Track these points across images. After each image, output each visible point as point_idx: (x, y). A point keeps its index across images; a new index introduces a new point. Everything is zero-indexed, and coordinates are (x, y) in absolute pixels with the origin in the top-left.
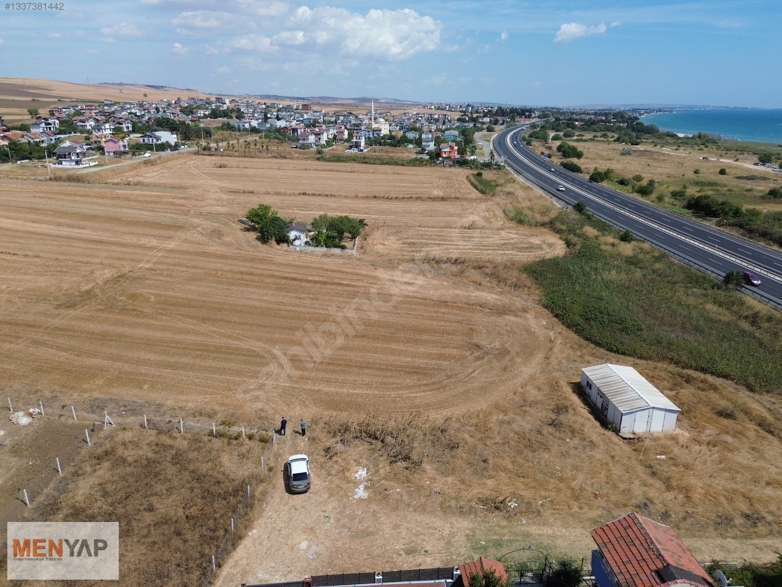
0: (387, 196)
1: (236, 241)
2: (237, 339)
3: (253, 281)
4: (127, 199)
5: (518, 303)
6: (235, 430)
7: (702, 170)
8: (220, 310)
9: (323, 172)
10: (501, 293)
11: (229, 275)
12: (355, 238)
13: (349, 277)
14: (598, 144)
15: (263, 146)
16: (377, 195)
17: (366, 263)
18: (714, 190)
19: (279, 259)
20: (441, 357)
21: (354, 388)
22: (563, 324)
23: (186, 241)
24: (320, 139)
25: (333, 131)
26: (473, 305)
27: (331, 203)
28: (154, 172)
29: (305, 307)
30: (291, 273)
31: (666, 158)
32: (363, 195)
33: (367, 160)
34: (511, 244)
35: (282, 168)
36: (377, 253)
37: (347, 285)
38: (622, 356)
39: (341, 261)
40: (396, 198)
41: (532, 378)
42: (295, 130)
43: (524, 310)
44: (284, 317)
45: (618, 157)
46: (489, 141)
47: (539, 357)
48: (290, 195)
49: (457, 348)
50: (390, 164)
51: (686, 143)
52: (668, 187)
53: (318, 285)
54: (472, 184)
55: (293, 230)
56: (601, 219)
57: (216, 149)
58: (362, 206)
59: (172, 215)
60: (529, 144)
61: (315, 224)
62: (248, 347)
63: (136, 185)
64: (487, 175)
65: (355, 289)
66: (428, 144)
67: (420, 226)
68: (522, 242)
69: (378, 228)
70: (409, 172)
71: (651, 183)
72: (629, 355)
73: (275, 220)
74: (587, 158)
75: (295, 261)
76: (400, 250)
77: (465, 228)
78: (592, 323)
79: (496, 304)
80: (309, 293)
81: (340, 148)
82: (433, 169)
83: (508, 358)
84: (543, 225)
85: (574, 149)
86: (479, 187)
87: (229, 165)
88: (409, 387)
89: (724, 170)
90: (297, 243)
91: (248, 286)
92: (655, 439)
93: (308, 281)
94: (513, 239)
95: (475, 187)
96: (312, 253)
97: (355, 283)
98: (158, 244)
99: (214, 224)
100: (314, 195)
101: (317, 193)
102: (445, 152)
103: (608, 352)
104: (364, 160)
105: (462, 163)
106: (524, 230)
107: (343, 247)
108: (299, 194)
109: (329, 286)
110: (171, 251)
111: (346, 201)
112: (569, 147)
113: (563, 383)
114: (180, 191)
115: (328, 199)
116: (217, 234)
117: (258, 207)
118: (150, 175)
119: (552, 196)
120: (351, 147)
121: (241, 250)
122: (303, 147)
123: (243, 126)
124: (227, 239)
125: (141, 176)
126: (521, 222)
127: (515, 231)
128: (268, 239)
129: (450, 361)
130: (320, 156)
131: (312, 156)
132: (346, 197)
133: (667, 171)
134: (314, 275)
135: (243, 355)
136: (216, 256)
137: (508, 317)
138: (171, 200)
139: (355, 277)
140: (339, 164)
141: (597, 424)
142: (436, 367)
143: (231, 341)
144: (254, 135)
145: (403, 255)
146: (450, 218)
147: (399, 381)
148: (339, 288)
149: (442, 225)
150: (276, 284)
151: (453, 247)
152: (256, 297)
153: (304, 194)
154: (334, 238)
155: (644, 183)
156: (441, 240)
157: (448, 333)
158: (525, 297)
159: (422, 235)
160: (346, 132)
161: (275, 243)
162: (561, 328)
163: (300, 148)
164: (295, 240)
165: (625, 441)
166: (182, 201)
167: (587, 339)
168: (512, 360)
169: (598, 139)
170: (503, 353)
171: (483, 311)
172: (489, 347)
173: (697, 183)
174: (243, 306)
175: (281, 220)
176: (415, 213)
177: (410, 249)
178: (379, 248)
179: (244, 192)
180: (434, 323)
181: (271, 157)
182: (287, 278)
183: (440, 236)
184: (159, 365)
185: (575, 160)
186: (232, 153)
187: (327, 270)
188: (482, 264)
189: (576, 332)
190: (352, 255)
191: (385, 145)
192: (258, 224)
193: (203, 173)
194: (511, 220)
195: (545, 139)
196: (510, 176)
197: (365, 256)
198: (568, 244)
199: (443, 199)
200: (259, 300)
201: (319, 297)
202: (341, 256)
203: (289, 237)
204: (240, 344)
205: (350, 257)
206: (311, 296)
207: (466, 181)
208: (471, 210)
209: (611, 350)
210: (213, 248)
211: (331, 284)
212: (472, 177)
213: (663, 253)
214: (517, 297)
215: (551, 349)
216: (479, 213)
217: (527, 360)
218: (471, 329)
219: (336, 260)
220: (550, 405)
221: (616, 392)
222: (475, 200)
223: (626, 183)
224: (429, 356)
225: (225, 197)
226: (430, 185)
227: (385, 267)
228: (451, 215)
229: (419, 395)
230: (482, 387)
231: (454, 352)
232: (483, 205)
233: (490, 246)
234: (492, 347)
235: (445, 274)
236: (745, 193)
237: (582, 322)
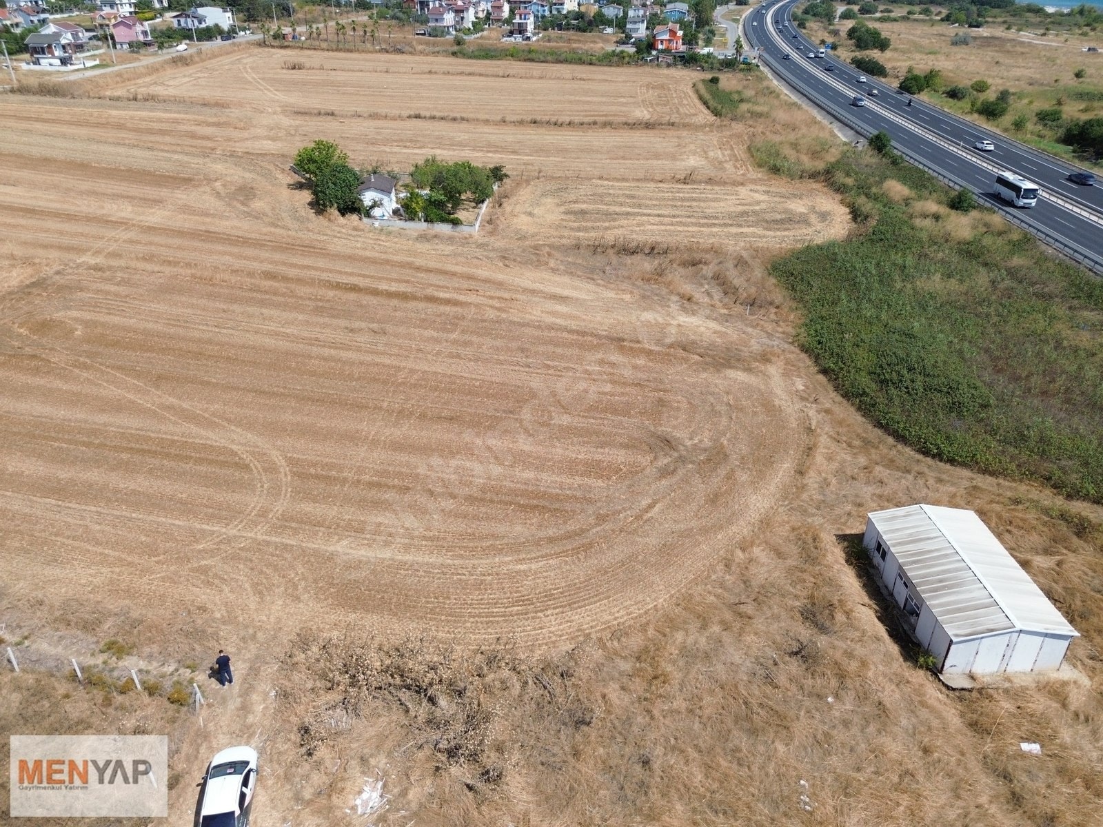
0: (553, 119)
1: (273, 209)
2: (211, 425)
3: (275, 293)
4: (120, 126)
5: (756, 341)
7: (1089, 72)
8: (198, 355)
9: (459, 77)
10: (726, 319)
11: (234, 279)
12: (483, 201)
13: (455, 283)
14: (915, 24)
15: (365, 32)
16: (538, 118)
17: (492, 255)
19: (338, 246)
20: (594, 469)
21: (406, 549)
22: (837, 388)
23: (186, 209)
24: (462, 18)
25: (484, 6)
26: (670, 345)
27: (460, 133)
28: (185, 76)
29: (359, 350)
30: (352, 274)
31: (1027, 50)
32: (515, 118)
33: (534, 55)
34: (755, 212)
35: (392, 69)
36: (517, 232)
37: (447, 302)
38: (948, 466)
39: (448, 249)
40: (570, 123)
41: (766, 523)
42: (424, 4)
43: (765, 358)
44: (313, 374)
45: (947, 49)
47: (784, 468)
48: (394, 119)
49: (626, 446)
50: (570, 63)
51: (1059, 24)
52: (1031, 102)
53: (395, 302)
54: (701, 98)
55: (368, 188)
56: (916, 164)
57: (293, 37)
58: (510, 138)
59: (180, 157)
60: (802, 25)
61: (418, 175)
62: (224, 443)
63: (146, 100)
64: (729, 81)
65: (459, 310)
66: (637, 26)
67: (601, 178)
68: (774, 210)
69: (528, 182)
70: (600, 77)
71: (1004, 96)
72: (963, 465)
73: (344, 169)
74: (895, 50)
75: (366, 249)
76: (559, 227)
77: (678, 181)
78: (893, 391)
79: (713, 344)
80: (372, 320)
81: (493, 34)
82: (640, 70)
83: (722, 471)
84: (814, 176)
85: (875, 34)
86: (712, 103)
87: (308, 65)
88: (516, 547)
90: (377, 212)
91: (262, 303)
92: (1016, 694)
93: (375, 292)
94: (758, 203)
95: (705, 103)
96: (401, 234)
97: (462, 298)
98: (131, 216)
99: (247, 175)
100: (433, 118)
101: (438, 114)
102: (662, 41)
103: (920, 457)
104: (530, 56)
105: (689, 60)
106: (780, 185)
107: (456, 223)
108: (409, 117)
109: (411, 305)
110: (150, 229)
111: (486, 129)
112: (868, 31)
113: (828, 539)
114: (214, 110)
115: (456, 126)
116: (246, 193)
118: (178, 83)
119: (833, 120)
120: (511, 33)
121: (277, 226)
122: (434, 33)
124: (258, 205)
125: (162, 84)
126: (775, 170)
127: (764, 188)
128: (325, 206)
129: (609, 478)
130: (458, 48)
131: (443, 49)
132: (487, 122)
133: (1029, 73)
134: (391, 280)
135: (211, 462)
136: (228, 239)
137: (733, 374)
138: (193, 128)
139: (466, 284)
140: (487, 62)
141: (894, 649)
142: (579, 494)
143: (194, 429)
144: (361, 12)
145: (562, 237)
146: (655, 162)
147: (501, 529)
148: (431, 308)
149: (640, 175)
150: (316, 299)
151: (652, 219)
152: (272, 327)
153: (418, 117)
154: (442, 204)
155: (991, 95)
156: (634, 206)
157: (615, 412)
158: (769, 327)
159: (601, 196)
160: (507, 7)
161: (337, 212)
162: (830, 399)
163: (429, 35)
164: (372, 207)
165: (951, 694)
166: (209, 131)
167: (879, 425)
169: (916, 15)
170: (716, 456)
171: (686, 360)
172: (689, 443)
173: (1081, 96)
174: (243, 346)
175: (350, 171)
176: (597, 151)
177: (576, 225)
178: (523, 223)
179: (320, 114)
180: (593, 387)
181: (380, 51)
182: (338, 286)
183: (633, 197)
184: (36, 487)
185: (873, 54)
186: (317, 43)
187: (418, 269)
188: (697, 256)
189: (859, 409)
190: (471, 236)
191: (568, 29)
192: (316, 175)
193: (263, 79)
194: (760, 166)
195: (828, 16)
196: (765, 83)
197: (492, 239)
198: (856, 214)
199: (648, 126)
200: (277, 334)
201: (390, 328)
202: (451, 239)
203: (361, 201)
204: (211, 435)
205: (466, 241)
206: (374, 326)
207: (691, 93)
208: (692, 147)
209: (926, 452)
210: (232, 224)
211: (415, 298)
212: (701, 87)
213: (1025, 235)
214: (754, 327)
215: (810, 450)
216: (706, 152)
217: (760, 477)
218: (660, 400)
219: (441, 247)
220: (797, 597)
221: (941, 581)
222: (702, 127)
223: (960, 95)
224: (571, 467)
225: (286, 121)
226: (631, 100)
227: (524, 263)
228: (657, 156)
229: (533, 566)
230: (665, 545)
231: (620, 456)
232: (714, 137)
233: (716, 218)
234: (695, 445)
235: (629, 278)
237: (872, 387)
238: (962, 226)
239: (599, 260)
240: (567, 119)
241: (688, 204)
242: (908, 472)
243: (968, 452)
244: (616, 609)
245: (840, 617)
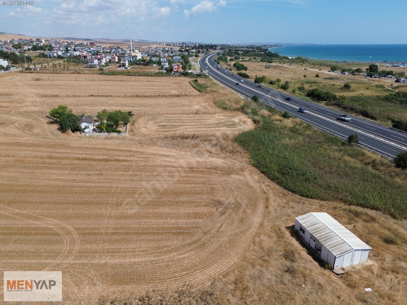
0: (144, 95)
1: (43, 132)
2: (37, 219)
3: (53, 164)
5: (238, 165)
7: (307, 75)
8: (25, 191)
9: (104, 82)
10: (225, 158)
11: (34, 160)
12: (127, 124)
13: (125, 153)
14: (252, 62)
15: (65, 67)
16: (138, 95)
17: (135, 142)
18: (317, 86)
19: (74, 144)
20: (196, 215)
21: (134, 256)
22: (268, 178)
24: (101, 62)
25: (108, 58)
26: (210, 169)
27: (110, 101)
29: (93, 182)
30: (82, 154)
31: (287, 69)
32: (129, 95)
33: (131, 74)
34: (222, 122)
35: (77, 79)
36: (142, 134)
37: (124, 161)
38: (311, 200)
39: (118, 142)
40: (150, 96)
41: (261, 225)
42: (85, 57)
43: (242, 170)
44: (77, 193)
45: (264, 69)
46: (197, 62)
47: (261, 206)
48: (83, 97)
49: (206, 206)
50: (144, 76)
51: (294, 62)
52: (294, 85)
53: (103, 163)
54: (193, 86)
55: (83, 122)
57: (34, 69)
58: (129, 102)
60: (218, 63)
61: (100, 117)
62: (45, 225)
64: (201, 81)
65: (129, 163)
66: (165, 64)
67: (167, 114)
68: (228, 121)
69: (141, 116)
70: (156, 80)
71: (287, 83)
72: (315, 198)
73: (72, 115)
74: (249, 70)
75: (85, 144)
76: (157, 131)
77: (194, 114)
78: (287, 176)
79: (224, 167)
80: (96, 170)
81: (113, 67)
82: (169, 78)
83: (241, 210)
84: (238, 110)
85: (243, 66)
86: (197, 88)
87: (42, 79)
88: (177, 249)
89: (318, 75)
90: (87, 130)
91: (48, 168)
92: (358, 272)
93: (95, 160)
94: (223, 119)
95: (195, 88)
96: (98, 137)
97: (128, 159)
99: (28, 120)
100: (99, 96)
101: (100, 95)
102: (175, 68)
103: (301, 197)
104: (129, 74)
105: (185, 74)
106: (227, 113)
107: (119, 132)
108: (89, 96)
109: (110, 163)
111: (119, 99)
112: (240, 64)
113: (284, 229)
114: (7, 97)
115: (108, 98)
116: (29, 127)
117: (58, 107)
119: (238, 92)
120: (120, 66)
121: (46, 138)
122: (91, 67)
123: (53, 55)
124: (36, 131)
126: (225, 109)
127: (223, 115)
128: (66, 129)
129: (203, 218)
130: (101, 72)
131: (97, 72)
132: (119, 96)
133: (290, 76)
134: (99, 155)
135: (41, 234)
136: (26, 145)
137: (233, 176)
139: (129, 154)
140: (113, 76)
141: (316, 264)
142: (194, 225)
143: (31, 222)
144: (60, 60)
145: (159, 134)
146: (184, 108)
147: (169, 243)
148: (118, 164)
149: (181, 112)
150: (71, 165)
151: (189, 127)
152: (55, 177)
153: (92, 96)
154: (112, 126)
155: (282, 83)
156: (181, 122)
157: (198, 194)
158: (240, 159)
159: (169, 120)
160: (117, 58)
161: (71, 132)
162: (267, 181)
163: (89, 67)
164: (85, 129)
165: (338, 276)
166: (6, 104)
167: (286, 188)
168: (244, 212)
169: (252, 60)
170: (237, 206)
171: (217, 173)
172: (227, 202)
173: (308, 82)
174: (44, 186)
175: (75, 116)
176: (163, 105)
177: (163, 130)
178: (143, 130)
179: (52, 96)
180: (187, 186)
181: (71, 73)
182: (79, 159)
183: (180, 120)
185: (243, 72)
186: (45, 71)
187: (108, 150)
188: (209, 138)
189: (278, 184)
190: (126, 137)
191: (140, 65)
192: (59, 118)
193: (24, 84)
194: (219, 108)
195: (226, 60)
196: (213, 81)
197: (134, 137)
198: (255, 121)
199: (178, 96)
200: (57, 179)
201: (104, 172)
202: (118, 138)
203: (80, 127)
204: (39, 223)
205: (124, 138)
206: (97, 172)
207: (189, 85)
208: (195, 102)
209: (303, 196)
210: (26, 139)
211: (112, 160)
212: (192, 83)
213: (308, 124)
214: (235, 160)
215: (267, 199)
216: (200, 104)
217: (254, 211)
218: (212, 188)
219: (115, 141)
220: (281, 251)
221: (326, 237)
222: (196, 96)
223: (273, 83)
224: (188, 216)
225: (38, 99)
226: (169, 88)
227: (148, 144)
228: (184, 106)
229: (185, 255)
230: (230, 240)
231: (205, 210)
232: (201, 99)
233: (211, 125)
234: (229, 202)
235: (188, 147)
236: (332, 87)
237: (280, 176)
238: (289, 123)
239: (175, 142)
240: (149, 95)
241: (199, 121)
242: (299, 203)
243: (315, 194)
244: (221, 266)
245: (297, 256)
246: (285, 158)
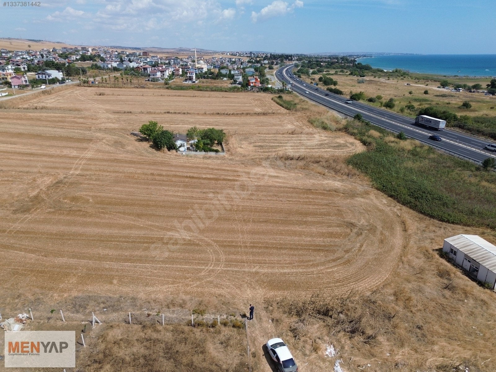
0: (226, 112)
1: (136, 149)
3: (163, 181)
4: (39, 120)
5: (360, 188)
6: (208, 317)
7: (413, 92)
8: (148, 206)
9: (174, 97)
10: (343, 181)
12: (221, 144)
13: (231, 173)
14: (340, 76)
15: (127, 80)
16: (219, 112)
17: (237, 163)
18: (428, 104)
19: (174, 162)
20: (331, 235)
21: (283, 268)
22: (398, 202)
23: (99, 151)
24: (164, 74)
25: (171, 70)
26: (329, 191)
28: (52, 99)
30: (188, 172)
31: (386, 85)
32: (209, 112)
33: (201, 88)
34: (325, 143)
35: (145, 95)
36: (241, 154)
37: (233, 180)
38: (452, 225)
39: (219, 162)
40: (233, 114)
41: (404, 247)
42: (145, 69)
43: (367, 193)
45: (357, 85)
46: (273, 75)
47: (398, 229)
48: (158, 114)
49: (338, 226)
50: (217, 91)
51: (392, 75)
52: (400, 103)
53: (213, 182)
54: (278, 103)
56: (375, 125)
57: (92, 82)
59: (79, 131)
60: (299, 77)
63: (42, 109)
64: (286, 97)
66: (238, 77)
67: (259, 134)
68: (332, 143)
69: (232, 136)
70: (232, 96)
71: (391, 100)
72: (457, 224)
74: (339, 85)
75: (185, 163)
76: (256, 151)
77: (290, 134)
78: (420, 200)
79: (345, 189)
80: (210, 189)
81: (178, 80)
82: (247, 94)
83: (378, 232)
84: (340, 130)
85: (331, 80)
86: (284, 105)
87: (106, 93)
88: (323, 264)
89: (427, 91)
90: (182, 149)
91: (161, 185)
94: (325, 140)
95: (281, 105)
97: (238, 179)
98: (78, 155)
99: (114, 137)
100: (175, 113)
101: (177, 112)
102: (252, 83)
103: (441, 222)
104: (199, 89)
105: (266, 90)
106: (329, 134)
107: (216, 151)
108: (165, 113)
109: (219, 182)
110: (90, 159)
111: (199, 117)
112: (327, 78)
113: (431, 251)
114: (76, 112)
115: (186, 116)
116: (119, 144)
118: (50, 101)
120: (186, 80)
121: (143, 156)
122: (154, 80)
123: (107, 66)
124: (129, 148)
125: (43, 102)
126: (325, 128)
127: (324, 135)
128: (161, 147)
129: (340, 238)
130: (167, 85)
131: (161, 86)
132: (198, 114)
133: (392, 92)
134: (205, 174)
136: (126, 162)
137: (358, 199)
138: (72, 120)
139: (235, 174)
140: (182, 91)
141: (474, 283)
142: (332, 244)
144: (116, 72)
145: (260, 155)
146: (276, 127)
147: (312, 258)
148: (229, 183)
149: (273, 132)
150: (182, 182)
151: (290, 148)
152: (171, 193)
153: (168, 113)
154: (208, 144)
155: (384, 101)
156: (279, 143)
157: (325, 215)
158: (360, 183)
159: (264, 140)
160: (181, 70)
161: (166, 150)
162: (399, 206)
163: (151, 81)
164: (180, 147)
166: (81, 120)
167: (421, 213)
168: (382, 233)
169: (339, 73)
170: (372, 228)
171: (339, 196)
172: (359, 224)
173: (416, 100)
174: (164, 201)
176: (250, 124)
177: (262, 150)
178: (240, 150)
179: (125, 112)
180: (311, 207)
181: (135, 87)
182: (187, 177)
183: (276, 140)
184: (118, 259)
185: (333, 87)
186: (105, 85)
187: (212, 169)
188: (318, 160)
189: (411, 208)
190: (225, 156)
191: (208, 78)
193: (89, 99)
194: (317, 127)
195: (307, 73)
196: (300, 98)
197: (234, 157)
198: (364, 143)
200: (174, 196)
201: (218, 191)
202: (217, 158)
203: (176, 145)
205: (223, 158)
206: (212, 190)
207: (272, 102)
208: (286, 121)
210: (122, 156)
211: (220, 180)
212: (276, 99)
213: (430, 147)
214: (355, 183)
215: (403, 223)
216: (292, 123)
217: (393, 234)
218: (338, 210)
219: (215, 161)
220: (433, 270)
221: (484, 257)
222: (286, 114)
223: (373, 101)
224: (322, 235)
225: (111, 116)
226: (250, 105)
227: (252, 165)
228: (275, 125)
229: (334, 270)
230: (375, 258)
231: (338, 230)
232: (292, 118)
233: (313, 146)
234: (362, 224)
235: (296, 168)
236: (447, 105)
237: (413, 200)
238: (407, 145)
240: (232, 112)
241: (299, 142)
242: (440, 228)
243: (458, 219)
244: (374, 281)
245: (452, 275)
246: (413, 181)
